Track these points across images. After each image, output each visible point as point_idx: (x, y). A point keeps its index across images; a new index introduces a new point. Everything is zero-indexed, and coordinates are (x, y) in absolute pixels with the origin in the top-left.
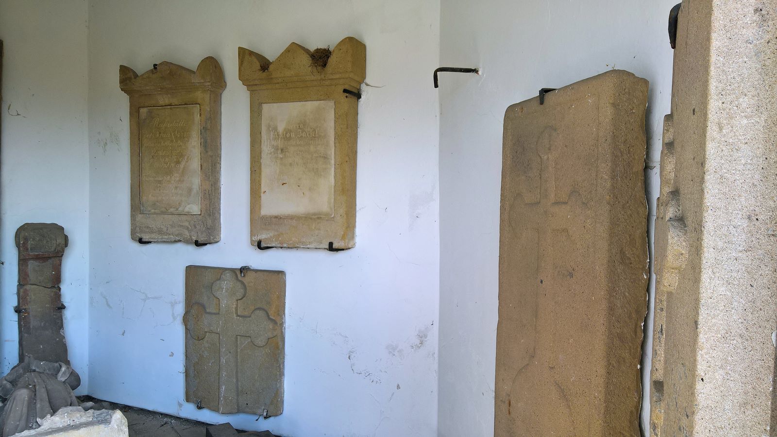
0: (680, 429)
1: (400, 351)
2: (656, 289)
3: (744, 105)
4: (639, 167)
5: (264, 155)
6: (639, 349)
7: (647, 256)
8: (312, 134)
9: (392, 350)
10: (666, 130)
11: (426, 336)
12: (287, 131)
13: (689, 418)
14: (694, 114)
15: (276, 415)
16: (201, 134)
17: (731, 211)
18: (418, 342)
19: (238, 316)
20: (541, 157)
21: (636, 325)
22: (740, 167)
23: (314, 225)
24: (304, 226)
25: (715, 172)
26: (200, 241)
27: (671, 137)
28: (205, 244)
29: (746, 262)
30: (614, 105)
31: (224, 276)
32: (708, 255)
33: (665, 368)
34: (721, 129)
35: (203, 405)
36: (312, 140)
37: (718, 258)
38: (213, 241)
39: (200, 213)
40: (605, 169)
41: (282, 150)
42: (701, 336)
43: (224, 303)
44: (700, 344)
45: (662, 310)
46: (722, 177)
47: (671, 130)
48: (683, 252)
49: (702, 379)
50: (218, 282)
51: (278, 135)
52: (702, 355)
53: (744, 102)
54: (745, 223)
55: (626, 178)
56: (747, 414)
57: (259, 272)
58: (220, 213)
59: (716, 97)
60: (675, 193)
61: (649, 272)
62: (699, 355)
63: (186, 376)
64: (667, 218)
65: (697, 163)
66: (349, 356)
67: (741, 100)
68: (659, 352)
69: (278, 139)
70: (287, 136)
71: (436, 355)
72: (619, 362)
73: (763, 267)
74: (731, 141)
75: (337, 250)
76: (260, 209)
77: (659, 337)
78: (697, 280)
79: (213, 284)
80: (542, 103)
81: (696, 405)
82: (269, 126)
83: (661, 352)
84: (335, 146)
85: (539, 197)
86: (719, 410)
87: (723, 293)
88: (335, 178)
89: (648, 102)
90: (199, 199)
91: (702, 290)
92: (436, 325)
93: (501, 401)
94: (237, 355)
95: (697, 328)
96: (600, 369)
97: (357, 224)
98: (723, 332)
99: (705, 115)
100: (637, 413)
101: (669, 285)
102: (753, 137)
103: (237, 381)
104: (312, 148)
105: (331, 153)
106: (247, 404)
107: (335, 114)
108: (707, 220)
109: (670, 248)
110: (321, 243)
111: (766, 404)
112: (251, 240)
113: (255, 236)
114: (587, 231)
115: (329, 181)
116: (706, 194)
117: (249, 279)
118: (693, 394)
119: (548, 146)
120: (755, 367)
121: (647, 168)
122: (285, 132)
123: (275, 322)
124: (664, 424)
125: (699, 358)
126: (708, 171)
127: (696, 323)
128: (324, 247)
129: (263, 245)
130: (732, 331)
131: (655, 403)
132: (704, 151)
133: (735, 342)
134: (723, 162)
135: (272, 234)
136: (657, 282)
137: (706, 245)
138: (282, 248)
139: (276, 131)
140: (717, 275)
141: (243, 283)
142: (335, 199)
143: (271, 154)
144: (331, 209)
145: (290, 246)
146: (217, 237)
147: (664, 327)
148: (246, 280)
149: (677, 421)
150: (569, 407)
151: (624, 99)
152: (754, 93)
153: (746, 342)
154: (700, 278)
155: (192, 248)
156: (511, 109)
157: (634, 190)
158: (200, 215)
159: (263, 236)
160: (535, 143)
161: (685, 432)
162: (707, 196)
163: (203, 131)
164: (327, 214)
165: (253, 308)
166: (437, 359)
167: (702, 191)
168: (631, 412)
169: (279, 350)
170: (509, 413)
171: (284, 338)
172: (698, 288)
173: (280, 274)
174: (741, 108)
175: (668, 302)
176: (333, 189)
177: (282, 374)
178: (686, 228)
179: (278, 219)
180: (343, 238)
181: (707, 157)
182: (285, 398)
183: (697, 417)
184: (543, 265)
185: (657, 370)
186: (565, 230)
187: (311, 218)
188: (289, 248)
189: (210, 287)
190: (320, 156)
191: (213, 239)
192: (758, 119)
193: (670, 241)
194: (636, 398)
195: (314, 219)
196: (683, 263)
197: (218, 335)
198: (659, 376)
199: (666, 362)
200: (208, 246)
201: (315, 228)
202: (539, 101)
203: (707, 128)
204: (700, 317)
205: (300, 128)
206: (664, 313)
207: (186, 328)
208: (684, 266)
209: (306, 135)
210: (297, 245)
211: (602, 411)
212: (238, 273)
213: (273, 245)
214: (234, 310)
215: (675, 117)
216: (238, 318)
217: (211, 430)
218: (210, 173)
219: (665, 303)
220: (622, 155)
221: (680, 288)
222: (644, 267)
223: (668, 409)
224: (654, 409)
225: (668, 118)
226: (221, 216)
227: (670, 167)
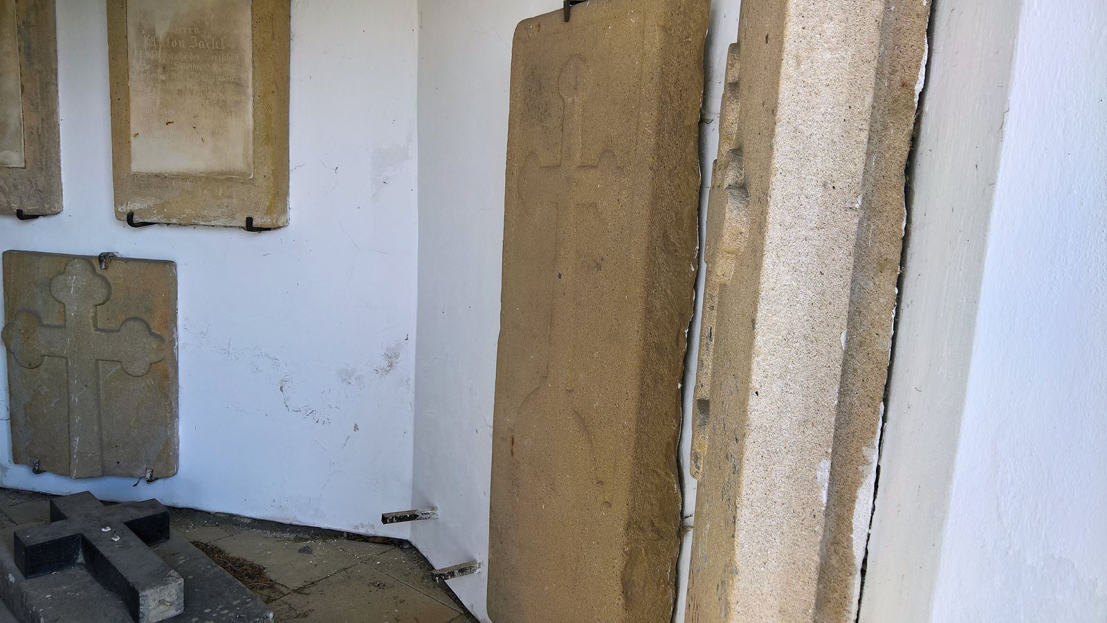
0: (727, 457)
1: (358, 378)
2: (707, 280)
3: (829, 33)
4: (693, 120)
5: (133, 76)
6: (681, 363)
7: (696, 242)
8: (215, 44)
9: (347, 376)
10: (730, 65)
11: (397, 356)
12: (172, 37)
13: (739, 442)
14: (767, 42)
15: (167, 477)
16: (19, 32)
17: (803, 176)
18: (385, 364)
19: (97, 329)
20: (563, 100)
21: (679, 331)
22: (819, 118)
23: (221, 191)
24: (206, 191)
25: (788, 122)
26: (25, 211)
27: (736, 75)
28: (36, 217)
29: (817, 243)
30: (664, 28)
31: (70, 268)
32: (773, 234)
33: (713, 383)
34: (799, 63)
35: (43, 468)
36: (214, 54)
37: (785, 238)
38: (49, 212)
39: (23, 165)
40: (648, 119)
41: (164, 68)
42: (758, 338)
43: (72, 311)
44: (756, 348)
45: (712, 308)
46: (796, 129)
47: (736, 65)
48: (743, 230)
49: (757, 393)
50: (61, 277)
51: (157, 43)
52: (758, 362)
53: (830, 28)
54: (819, 192)
55: (675, 133)
56: (806, 434)
57: (132, 262)
58: (60, 167)
59: (794, 19)
60: (737, 152)
61: (698, 263)
62: (755, 363)
63: (12, 424)
64: (726, 186)
65: (767, 110)
66: (281, 387)
67: (825, 26)
68: (705, 363)
69: (157, 49)
70: (172, 45)
71: (412, 382)
72: (655, 380)
73: (836, 248)
74: (810, 81)
75: (260, 230)
76: (129, 162)
77: (707, 343)
78: (757, 267)
79: (52, 279)
80: (567, 19)
81: (748, 425)
82: (140, 28)
83: (709, 363)
84: (254, 67)
85: (559, 156)
86: (774, 430)
87: (787, 283)
88: (253, 116)
89: (708, 28)
90: (20, 141)
91: (763, 279)
92: (413, 338)
93: (502, 438)
94: (99, 390)
95: (754, 328)
96: (631, 390)
97: (291, 190)
98: (785, 332)
99: (781, 43)
100: (675, 443)
101: (723, 275)
102: (837, 77)
103: (100, 427)
104: (215, 68)
105: (248, 77)
106: (118, 463)
107: (252, 15)
108: (775, 187)
109: (727, 224)
110: (233, 218)
111: (829, 421)
112: (117, 212)
113: (122, 205)
114: (621, 206)
115: (244, 122)
116: (775, 151)
117: (113, 273)
118: (745, 411)
119: (573, 84)
120: (819, 375)
121: (703, 121)
122: (168, 39)
123: (160, 338)
124: (708, 453)
125: (754, 366)
126: (781, 120)
127: (753, 322)
128: (238, 225)
129: (137, 219)
130: (795, 331)
131: (699, 426)
132: (777, 93)
133: (798, 344)
134: (798, 109)
135: (151, 203)
136: (709, 272)
137: (771, 220)
138: (168, 224)
139: (154, 35)
140: (783, 259)
141: (104, 279)
142: (254, 151)
143: (145, 72)
144: (249, 165)
145: (183, 223)
146: (57, 206)
147: (714, 330)
148: (109, 275)
149: (724, 448)
150: (590, 442)
151: (679, 22)
152: (842, 17)
153: (811, 345)
154: (761, 264)
155: (11, 223)
156: (524, 25)
157: (684, 151)
158: (24, 168)
159: (135, 206)
160: (556, 79)
161: (733, 460)
162: (776, 154)
163: (22, 27)
164: (242, 174)
165: (123, 317)
166: (412, 386)
167: (771, 147)
168: (668, 444)
169: (169, 381)
170: (512, 454)
171: (177, 362)
172: (758, 277)
173: (168, 266)
174: (825, 37)
175: (721, 297)
176: (251, 135)
177: (174, 416)
178: (748, 199)
179: (160, 180)
180: (269, 211)
181: (779, 101)
182: (180, 451)
183: (749, 440)
184: (563, 253)
185: (702, 385)
186: (594, 205)
187: (216, 180)
188: (180, 225)
189: (48, 284)
190: (229, 82)
191: (48, 209)
192: (843, 54)
193: (727, 216)
194: (674, 426)
195: (221, 180)
196: (741, 245)
197: (65, 360)
198: (705, 393)
199: (714, 374)
200: (41, 220)
201: (223, 195)
202: (563, 17)
203: (783, 62)
204: (759, 314)
205: (193, 34)
206: (715, 313)
207: (8, 350)
208: (742, 249)
209: (205, 45)
210: (193, 221)
211: (632, 445)
212: (96, 263)
213: (154, 220)
214: (91, 321)
215: (743, 47)
216: (98, 332)
217: (58, 504)
218: (39, 100)
219: (716, 299)
220: (672, 101)
221: (736, 277)
222: (692, 256)
223: (715, 434)
224: (696, 435)
225: (734, 48)
226: (62, 172)
227: (732, 117)
